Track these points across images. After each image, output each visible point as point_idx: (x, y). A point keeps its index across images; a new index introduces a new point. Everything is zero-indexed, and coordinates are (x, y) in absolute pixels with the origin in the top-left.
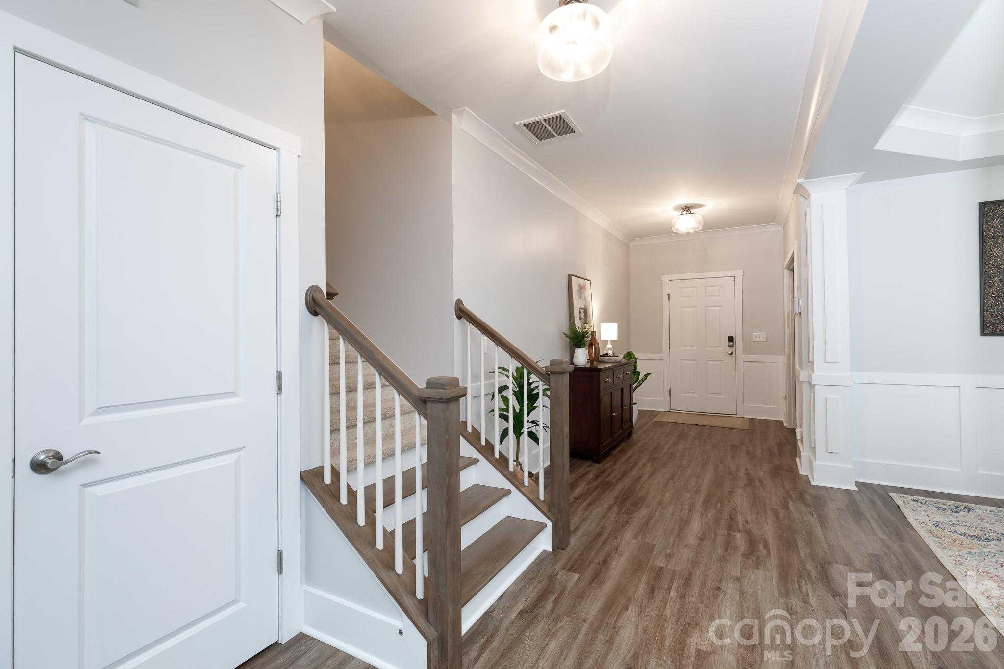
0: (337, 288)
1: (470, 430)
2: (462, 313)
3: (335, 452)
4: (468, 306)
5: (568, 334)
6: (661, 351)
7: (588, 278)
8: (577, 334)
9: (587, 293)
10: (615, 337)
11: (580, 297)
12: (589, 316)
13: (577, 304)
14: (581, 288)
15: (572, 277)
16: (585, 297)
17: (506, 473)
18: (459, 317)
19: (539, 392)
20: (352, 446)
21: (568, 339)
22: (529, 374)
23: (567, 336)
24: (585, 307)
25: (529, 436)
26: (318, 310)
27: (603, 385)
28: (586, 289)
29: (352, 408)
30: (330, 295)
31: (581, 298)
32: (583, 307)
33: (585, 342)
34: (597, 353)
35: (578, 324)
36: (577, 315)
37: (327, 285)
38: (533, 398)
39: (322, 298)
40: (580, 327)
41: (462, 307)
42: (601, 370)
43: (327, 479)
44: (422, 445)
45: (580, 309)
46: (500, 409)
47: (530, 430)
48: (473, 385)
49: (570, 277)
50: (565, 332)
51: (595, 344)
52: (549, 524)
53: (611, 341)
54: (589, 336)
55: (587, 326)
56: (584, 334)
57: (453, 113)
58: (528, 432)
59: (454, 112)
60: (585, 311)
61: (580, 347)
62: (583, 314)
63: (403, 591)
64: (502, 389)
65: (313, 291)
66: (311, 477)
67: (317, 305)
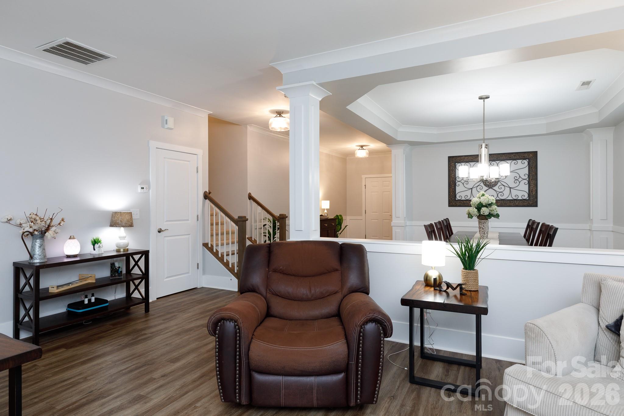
0: (211, 191)
1: (253, 240)
2: (251, 197)
3: (212, 241)
4: (253, 195)
6: (361, 215)
10: (328, 207)
18: (250, 199)
26: (207, 198)
29: (217, 230)
30: (210, 193)
37: (209, 191)
39: (208, 194)
41: (250, 195)
43: (210, 246)
44: (237, 243)
48: (255, 224)
53: (326, 209)
57: (248, 126)
63: (231, 270)
64: (264, 225)
65: (205, 193)
66: (205, 245)
67: (206, 196)
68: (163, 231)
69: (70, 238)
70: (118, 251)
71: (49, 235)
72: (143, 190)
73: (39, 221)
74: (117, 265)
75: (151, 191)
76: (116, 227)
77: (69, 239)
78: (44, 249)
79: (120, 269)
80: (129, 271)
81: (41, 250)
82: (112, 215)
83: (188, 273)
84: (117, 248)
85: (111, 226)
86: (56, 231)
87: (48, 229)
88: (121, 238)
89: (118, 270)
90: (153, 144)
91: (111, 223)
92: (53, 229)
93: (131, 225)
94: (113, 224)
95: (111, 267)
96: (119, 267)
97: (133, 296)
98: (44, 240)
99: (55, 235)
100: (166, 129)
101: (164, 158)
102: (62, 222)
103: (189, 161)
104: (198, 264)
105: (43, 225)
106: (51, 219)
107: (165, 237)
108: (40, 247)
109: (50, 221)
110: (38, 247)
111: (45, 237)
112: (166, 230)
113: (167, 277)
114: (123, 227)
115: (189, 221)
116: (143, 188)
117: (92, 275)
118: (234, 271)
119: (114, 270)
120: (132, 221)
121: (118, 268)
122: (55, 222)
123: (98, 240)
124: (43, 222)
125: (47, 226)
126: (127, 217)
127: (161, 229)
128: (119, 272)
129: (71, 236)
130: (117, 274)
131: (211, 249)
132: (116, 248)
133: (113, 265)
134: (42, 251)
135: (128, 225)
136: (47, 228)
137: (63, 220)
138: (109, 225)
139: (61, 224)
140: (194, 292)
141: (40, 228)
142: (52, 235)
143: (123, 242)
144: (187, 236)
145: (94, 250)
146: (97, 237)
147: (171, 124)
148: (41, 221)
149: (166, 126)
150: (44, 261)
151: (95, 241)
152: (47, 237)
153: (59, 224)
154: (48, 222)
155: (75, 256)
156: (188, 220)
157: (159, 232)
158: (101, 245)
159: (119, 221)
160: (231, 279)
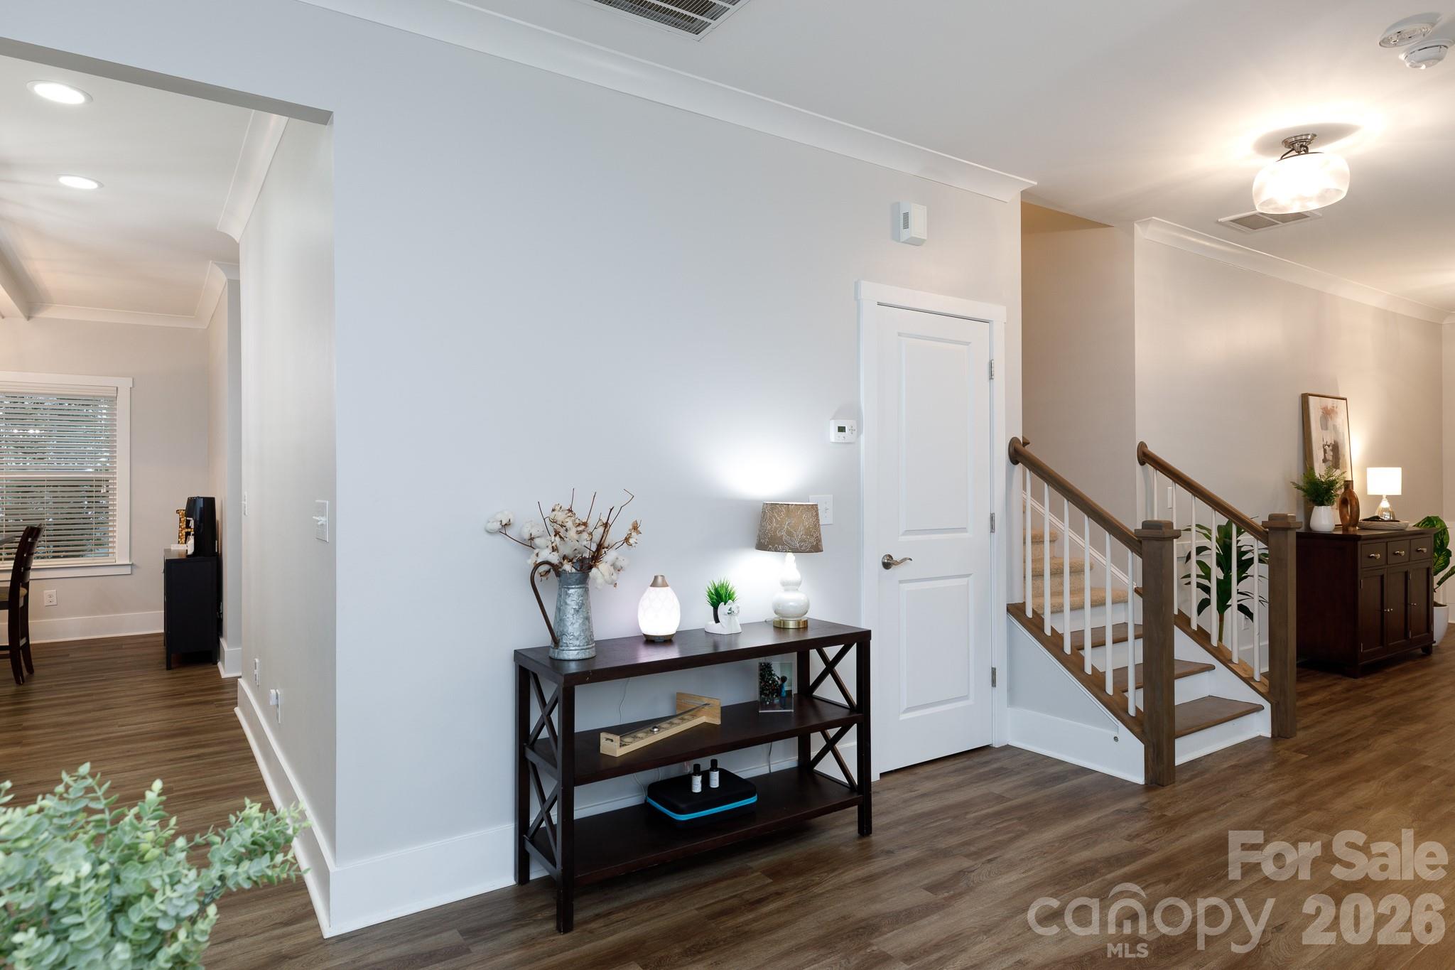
0: (1029, 439)
2: (1146, 457)
3: (1038, 594)
4: (1153, 449)
5: (1301, 484)
7: (1341, 396)
8: (1317, 484)
9: (1340, 420)
10: (1396, 490)
11: (1325, 426)
12: (1344, 456)
13: (1319, 437)
14: (1327, 414)
15: (1310, 397)
16: (1335, 427)
17: (1209, 647)
18: (1142, 463)
19: (1253, 558)
20: (1057, 593)
21: (1301, 492)
22: (1239, 533)
23: (1299, 488)
24: (1335, 442)
25: (1238, 609)
26: (1018, 459)
27: (1362, 562)
28: (1337, 413)
30: (1025, 444)
31: (1327, 429)
32: (1330, 440)
33: (1331, 496)
34: (1354, 516)
35: (1320, 470)
36: (1318, 454)
37: (1023, 437)
38: (1244, 565)
39: (1020, 447)
40: (1323, 473)
41: (1145, 450)
42: (1359, 538)
43: (1030, 613)
45: (1324, 446)
46: (1198, 576)
47: (1239, 603)
49: (1305, 399)
50: (1296, 482)
51: (1351, 501)
52: (1267, 706)
53: (1388, 497)
54: (1340, 488)
55: (1337, 473)
56: (1331, 484)
57: (1135, 225)
58: (1238, 605)
59: (1137, 223)
60: (1336, 448)
61: (1322, 504)
62: (1332, 453)
63: (1117, 707)
64: (1200, 550)
65: (1013, 442)
66: (1016, 610)
67: (1017, 454)
68: (897, 563)
69: (654, 584)
70: (780, 627)
71: (600, 575)
72: (842, 434)
73: (572, 533)
74: (777, 672)
75: (862, 437)
76: (776, 550)
77: (651, 586)
78: (587, 619)
79: (786, 683)
80: (807, 689)
81: (580, 621)
82: (764, 512)
83: (965, 698)
84: (776, 616)
85: (761, 546)
86: (619, 564)
87: (596, 557)
88: (787, 585)
89: (781, 686)
90: (871, 291)
91: (759, 536)
92: (609, 556)
93: (817, 548)
94: (766, 542)
95: (762, 677)
96: (784, 679)
97: (819, 768)
98: (586, 590)
99: (614, 577)
100: (903, 242)
101: (900, 334)
102: (634, 534)
103: (968, 344)
104: (994, 671)
105: (585, 543)
106: (606, 525)
107: (901, 582)
108: (578, 611)
109: (601, 530)
110: (572, 611)
111: (590, 582)
112: (905, 559)
113: (909, 710)
114: (795, 551)
115: (967, 532)
116: (841, 429)
117: (711, 702)
118: (1126, 711)
119: (769, 686)
120: (820, 535)
121: (780, 682)
122: (615, 535)
123: (726, 589)
124: (585, 535)
125: (594, 548)
126: (807, 521)
127: (890, 556)
128: (784, 694)
129: (656, 578)
130: (777, 701)
131: (1035, 625)
132: (773, 616)
133: (766, 670)
134: (583, 624)
135: (809, 546)
136: (594, 553)
137: (635, 528)
138: (755, 542)
139: (631, 541)
140: (986, 763)
141: (579, 553)
142: (607, 576)
143: (794, 599)
144: (963, 581)
145: (717, 620)
146: (722, 582)
147: (918, 227)
148: (579, 533)
149: (905, 234)
150: (587, 657)
151: (717, 593)
152: (595, 579)
153: (627, 540)
154: (597, 537)
155: (666, 641)
156: (964, 530)
157: (887, 566)
158: (734, 607)
159: (784, 533)
160: (1116, 739)
